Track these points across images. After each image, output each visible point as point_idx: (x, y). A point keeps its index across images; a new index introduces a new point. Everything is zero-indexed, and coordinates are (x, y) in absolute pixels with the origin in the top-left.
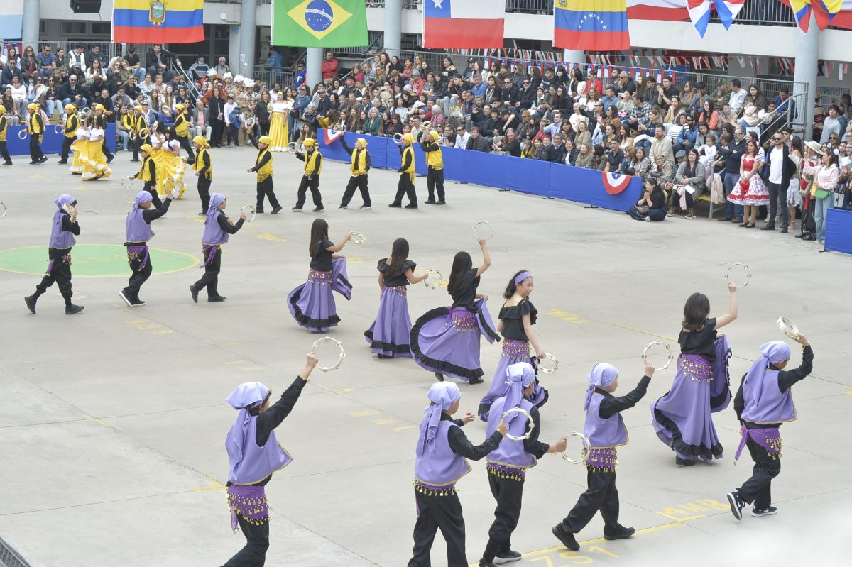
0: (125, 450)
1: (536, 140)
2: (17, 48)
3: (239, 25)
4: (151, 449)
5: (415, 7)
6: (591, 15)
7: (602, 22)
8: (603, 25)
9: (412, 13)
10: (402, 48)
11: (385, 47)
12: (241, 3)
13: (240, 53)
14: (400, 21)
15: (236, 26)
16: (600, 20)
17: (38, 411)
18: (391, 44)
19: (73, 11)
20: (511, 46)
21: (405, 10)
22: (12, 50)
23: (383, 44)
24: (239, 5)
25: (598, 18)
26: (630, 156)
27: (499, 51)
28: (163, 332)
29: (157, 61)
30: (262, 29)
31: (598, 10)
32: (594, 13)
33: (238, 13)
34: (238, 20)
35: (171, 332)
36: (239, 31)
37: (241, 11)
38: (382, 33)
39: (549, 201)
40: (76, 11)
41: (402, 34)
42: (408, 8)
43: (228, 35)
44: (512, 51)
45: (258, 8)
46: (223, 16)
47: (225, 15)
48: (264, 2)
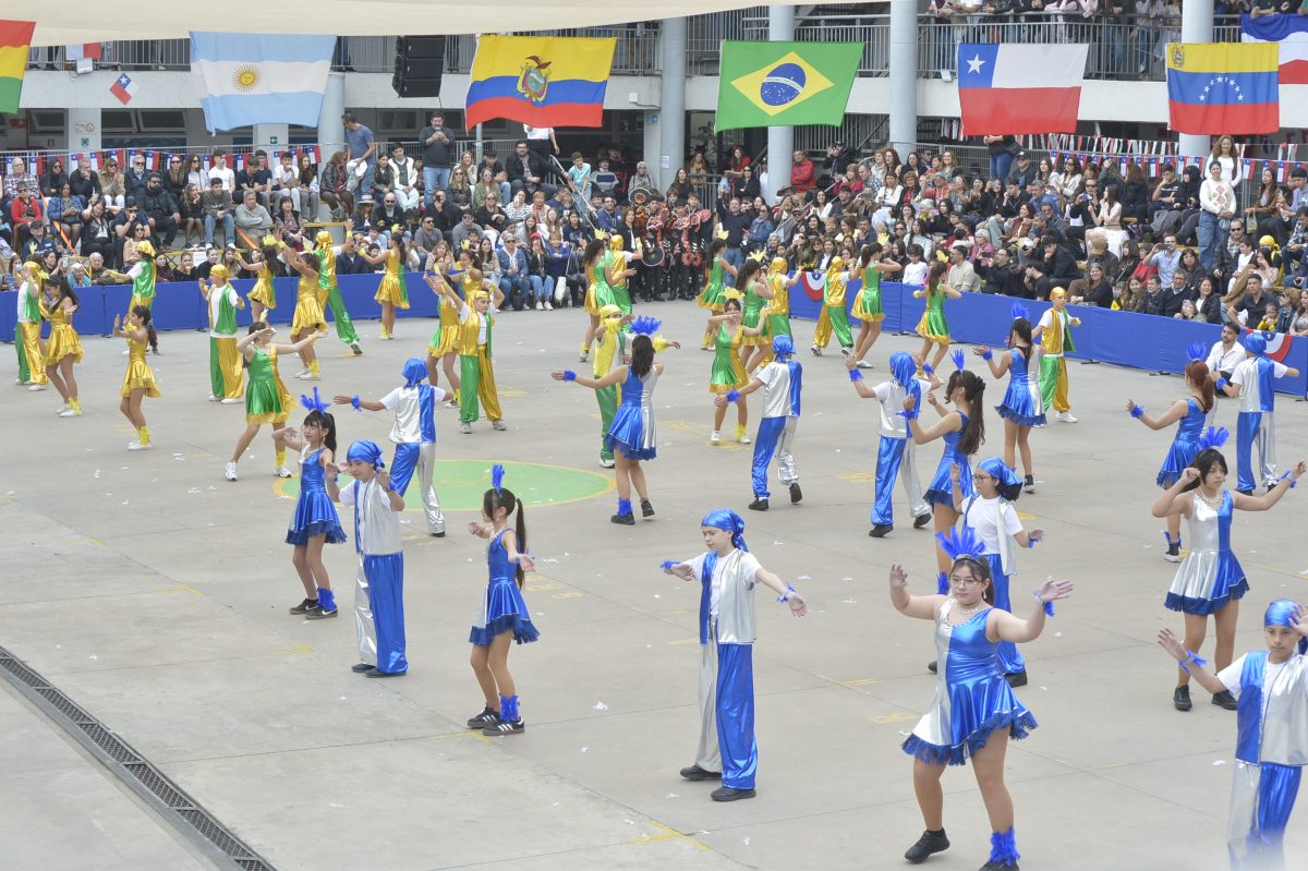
0: (521, 781)
1: (1134, 281)
2: (312, 155)
3: (659, 110)
4: (562, 778)
5: (938, 76)
6: (1220, 79)
7: (1237, 89)
8: (1239, 93)
9: (933, 84)
10: (918, 141)
11: (891, 140)
12: (660, 76)
13: (661, 155)
14: (915, 97)
15: (654, 113)
16: (1235, 86)
17: (378, 721)
18: (901, 135)
19: (397, 95)
20: (1093, 133)
21: (922, 81)
22: (306, 159)
23: (888, 135)
24: (658, 79)
25: (1232, 83)
26: (1290, 303)
27: (1072, 142)
28: (567, 595)
29: (523, 171)
30: (693, 116)
31: (1234, 69)
32: (1226, 75)
33: (656, 92)
34: (657, 103)
35: (579, 595)
36: (659, 122)
37: (661, 88)
38: (886, 117)
39: (1160, 378)
40: (402, 94)
41: (918, 117)
42: (927, 77)
43: (641, 125)
44: (1092, 141)
45: (688, 82)
46: (633, 97)
47: (636, 94)
48: (696, 73)
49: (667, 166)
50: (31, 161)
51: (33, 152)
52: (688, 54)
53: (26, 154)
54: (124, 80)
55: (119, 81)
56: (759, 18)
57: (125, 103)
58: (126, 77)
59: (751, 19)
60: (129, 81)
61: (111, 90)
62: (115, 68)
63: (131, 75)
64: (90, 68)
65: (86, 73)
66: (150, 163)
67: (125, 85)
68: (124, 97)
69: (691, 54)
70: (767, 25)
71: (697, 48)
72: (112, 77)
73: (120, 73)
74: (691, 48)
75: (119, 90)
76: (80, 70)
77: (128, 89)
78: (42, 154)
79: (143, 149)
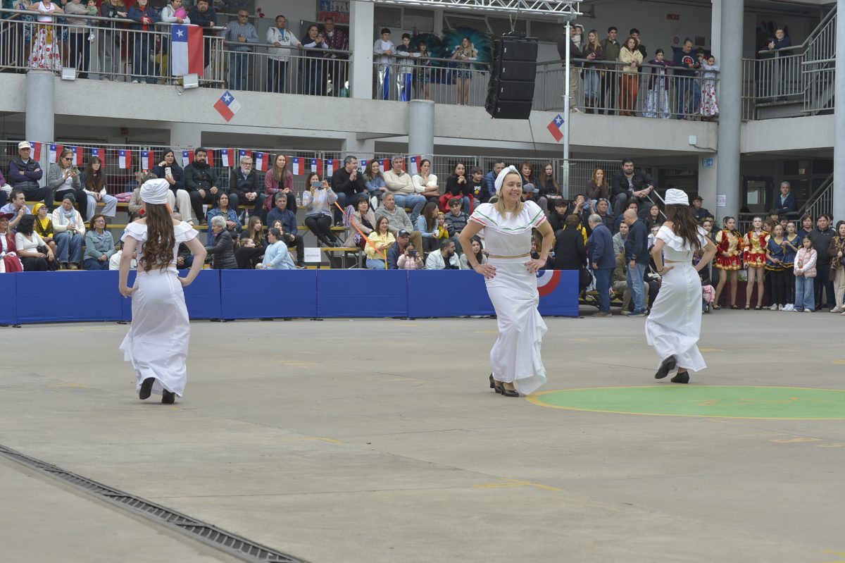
3: (716, 153)
13: (717, 194)
15: (709, 156)
19: (491, 116)
24: (712, 125)
29: (628, 187)
33: (713, 137)
34: (714, 147)
36: (715, 163)
37: (717, 132)
40: (495, 115)
45: (743, 126)
46: (692, 140)
47: (695, 137)
48: (751, 118)
49: (724, 205)
50: (142, 155)
51: (145, 146)
52: (744, 101)
53: (138, 148)
54: (227, 98)
55: (223, 98)
56: (821, 61)
57: (228, 121)
58: (229, 95)
59: (810, 62)
60: (232, 99)
61: (214, 106)
62: (219, 86)
63: (233, 93)
64: (196, 84)
65: (191, 89)
66: (259, 164)
67: (228, 103)
68: (227, 114)
69: (746, 100)
70: (833, 64)
71: (751, 95)
72: (217, 94)
73: (223, 91)
74: (746, 95)
75: (223, 108)
76: (186, 85)
77: (233, 107)
78: (154, 149)
79: (253, 150)
